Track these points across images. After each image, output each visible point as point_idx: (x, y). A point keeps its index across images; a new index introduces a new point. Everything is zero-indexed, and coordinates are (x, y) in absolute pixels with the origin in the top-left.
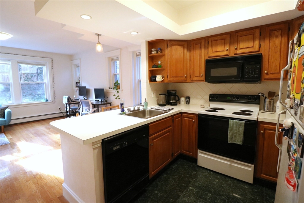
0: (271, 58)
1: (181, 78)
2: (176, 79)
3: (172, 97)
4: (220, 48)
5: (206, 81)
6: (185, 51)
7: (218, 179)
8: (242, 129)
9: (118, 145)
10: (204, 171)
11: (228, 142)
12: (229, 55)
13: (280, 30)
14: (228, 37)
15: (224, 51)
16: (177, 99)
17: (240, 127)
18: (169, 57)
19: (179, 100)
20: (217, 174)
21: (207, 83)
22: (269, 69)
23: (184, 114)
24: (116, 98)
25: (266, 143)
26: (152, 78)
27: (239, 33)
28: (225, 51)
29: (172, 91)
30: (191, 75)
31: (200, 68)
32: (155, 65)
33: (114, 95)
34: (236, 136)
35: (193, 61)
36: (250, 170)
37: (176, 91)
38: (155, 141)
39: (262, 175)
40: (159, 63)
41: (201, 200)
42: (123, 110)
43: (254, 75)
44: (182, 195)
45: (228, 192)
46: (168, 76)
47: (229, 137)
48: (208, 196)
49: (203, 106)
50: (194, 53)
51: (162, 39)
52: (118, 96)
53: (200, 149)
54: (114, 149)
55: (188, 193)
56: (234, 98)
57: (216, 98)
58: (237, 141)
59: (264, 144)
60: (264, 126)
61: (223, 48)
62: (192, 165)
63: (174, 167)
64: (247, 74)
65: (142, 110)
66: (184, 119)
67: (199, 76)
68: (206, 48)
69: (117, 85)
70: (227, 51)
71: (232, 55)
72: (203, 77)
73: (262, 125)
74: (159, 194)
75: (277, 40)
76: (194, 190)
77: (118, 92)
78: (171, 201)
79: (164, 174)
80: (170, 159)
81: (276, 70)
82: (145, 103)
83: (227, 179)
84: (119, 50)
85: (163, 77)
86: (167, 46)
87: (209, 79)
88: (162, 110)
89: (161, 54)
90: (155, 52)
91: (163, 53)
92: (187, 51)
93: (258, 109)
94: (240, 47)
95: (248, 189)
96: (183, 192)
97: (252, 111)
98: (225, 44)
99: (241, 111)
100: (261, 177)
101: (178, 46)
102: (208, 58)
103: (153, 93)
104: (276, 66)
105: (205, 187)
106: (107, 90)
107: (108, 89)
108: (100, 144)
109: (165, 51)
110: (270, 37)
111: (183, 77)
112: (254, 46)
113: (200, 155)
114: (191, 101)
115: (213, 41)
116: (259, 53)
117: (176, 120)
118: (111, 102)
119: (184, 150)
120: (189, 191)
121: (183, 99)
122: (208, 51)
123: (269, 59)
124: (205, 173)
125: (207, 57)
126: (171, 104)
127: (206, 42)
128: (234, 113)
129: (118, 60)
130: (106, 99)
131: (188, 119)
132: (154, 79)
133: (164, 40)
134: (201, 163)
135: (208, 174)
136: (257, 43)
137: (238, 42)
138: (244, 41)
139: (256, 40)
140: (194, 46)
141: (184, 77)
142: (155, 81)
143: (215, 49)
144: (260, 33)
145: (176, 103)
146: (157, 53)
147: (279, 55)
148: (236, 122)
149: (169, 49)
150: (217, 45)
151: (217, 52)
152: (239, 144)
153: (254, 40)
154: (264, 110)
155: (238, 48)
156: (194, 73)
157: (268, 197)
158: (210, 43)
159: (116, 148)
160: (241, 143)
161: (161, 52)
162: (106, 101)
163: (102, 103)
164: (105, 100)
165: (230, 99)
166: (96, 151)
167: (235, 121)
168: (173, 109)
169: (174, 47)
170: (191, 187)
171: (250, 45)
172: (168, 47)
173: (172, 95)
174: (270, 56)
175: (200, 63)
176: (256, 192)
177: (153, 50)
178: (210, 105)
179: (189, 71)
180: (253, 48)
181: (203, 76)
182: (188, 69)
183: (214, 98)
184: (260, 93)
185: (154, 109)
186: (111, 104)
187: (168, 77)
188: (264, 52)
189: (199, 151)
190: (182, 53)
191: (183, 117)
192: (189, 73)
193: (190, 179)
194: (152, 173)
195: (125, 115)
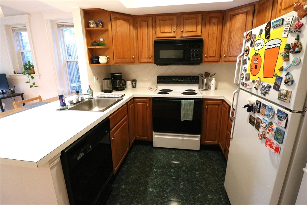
0: (210, 44)
1: (129, 59)
2: (124, 60)
3: (118, 81)
4: (167, 29)
5: (155, 63)
6: (131, 28)
7: (173, 154)
8: (192, 107)
9: (81, 153)
10: (160, 150)
11: (182, 120)
12: (176, 37)
13: (217, 19)
14: (175, 18)
15: (171, 32)
16: (124, 83)
17: (190, 106)
18: (113, 34)
19: (125, 84)
20: (172, 150)
21: (155, 64)
22: (208, 53)
23: (136, 99)
24: (31, 87)
25: (208, 116)
26: (93, 59)
27: (186, 15)
28: (173, 32)
29: (117, 74)
30: (139, 56)
31: (148, 49)
32: (95, 42)
33: (27, 82)
34: (187, 114)
35: (141, 40)
36: (198, 139)
37: (121, 74)
38: (115, 134)
39: (206, 141)
40: (102, 40)
41: (168, 177)
42: (64, 104)
43: (198, 57)
44: (150, 180)
45: (185, 163)
46: (113, 57)
47: (182, 116)
48: (172, 172)
49: (152, 89)
50: (141, 31)
51: (103, 9)
52: (34, 84)
53: (155, 132)
54: (78, 159)
55: (154, 175)
56: (179, 79)
57: (164, 80)
58: (189, 118)
59: (207, 117)
60: (207, 102)
61: (171, 30)
62: (148, 148)
63: (131, 155)
64: (192, 57)
65: (87, 100)
66: (137, 104)
67: (148, 58)
68: (154, 26)
69: (29, 67)
70: (174, 33)
71: (178, 37)
72: (152, 59)
73: (205, 101)
74: (127, 188)
75: (215, 27)
76: (159, 171)
77: (32, 78)
78: (142, 189)
79: (124, 165)
80: (128, 149)
81: (213, 54)
82: (89, 91)
83: (180, 152)
84: (27, 15)
85: (107, 59)
86: (109, 19)
87: (159, 61)
88: (113, 97)
89: (103, 29)
90: (95, 25)
91: (106, 28)
92: (133, 28)
93: (198, 87)
94: (186, 30)
95: (197, 155)
96: (149, 177)
97: (194, 90)
98: (172, 25)
99: (186, 90)
100: (205, 143)
101: (124, 21)
102: (156, 39)
103: (96, 78)
104: (213, 51)
105: (167, 165)
106: (10, 75)
107: (13, 74)
108: (59, 158)
109: (107, 26)
110: (209, 24)
111: (130, 58)
112: (197, 30)
113: (155, 137)
114: (138, 84)
115: (160, 20)
116: (201, 37)
117: (130, 106)
118: (21, 92)
119: (138, 136)
120: (155, 173)
121: (129, 83)
122: (156, 31)
123: (208, 44)
124: (162, 152)
125: (155, 37)
126: (117, 89)
127: (154, 20)
128: (183, 93)
129: (25, 30)
130: (12, 89)
131: (141, 104)
132: (95, 60)
133: (106, 11)
134: (156, 144)
135: (164, 152)
136: (199, 27)
137: (184, 25)
138: (189, 24)
139: (199, 24)
140: (140, 24)
141: (132, 59)
142: (98, 62)
143: (163, 30)
144: (202, 18)
145: (123, 88)
146: (97, 26)
147: (216, 41)
148: (188, 102)
149: (113, 23)
150: (164, 25)
151: (165, 33)
152: (190, 120)
153: (197, 25)
154: (203, 88)
155: (184, 32)
156: (142, 54)
157: (212, 157)
158: (158, 22)
159: (80, 157)
160: (192, 119)
161: (103, 27)
162: (13, 92)
163: (5, 95)
164: (10, 91)
165: (176, 80)
166: (55, 169)
167: (186, 100)
168: (125, 94)
169: (119, 22)
170: (154, 170)
171: (194, 29)
172: (111, 21)
173: (118, 79)
174: (209, 41)
175: (148, 44)
176: (203, 156)
177: (91, 22)
178: (158, 87)
179: (136, 51)
180: (196, 32)
181: (152, 57)
182: (135, 49)
183: (161, 80)
184: (200, 74)
185: (101, 97)
186: (22, 95)
187: (115, 58)
188: (205, 37)
189: (154, 133)
190: (127, 30)
191: (136, 102)
192: (136, 53)
193: (151, 162)
194: (116, 169)
195: (68, 109)
